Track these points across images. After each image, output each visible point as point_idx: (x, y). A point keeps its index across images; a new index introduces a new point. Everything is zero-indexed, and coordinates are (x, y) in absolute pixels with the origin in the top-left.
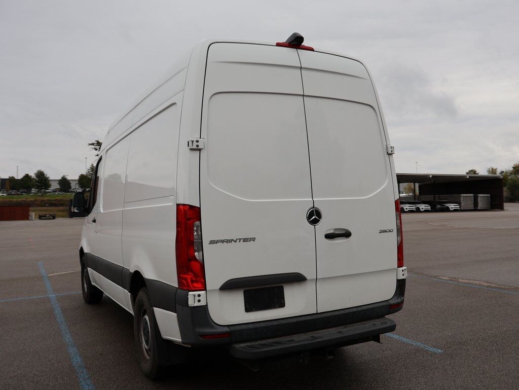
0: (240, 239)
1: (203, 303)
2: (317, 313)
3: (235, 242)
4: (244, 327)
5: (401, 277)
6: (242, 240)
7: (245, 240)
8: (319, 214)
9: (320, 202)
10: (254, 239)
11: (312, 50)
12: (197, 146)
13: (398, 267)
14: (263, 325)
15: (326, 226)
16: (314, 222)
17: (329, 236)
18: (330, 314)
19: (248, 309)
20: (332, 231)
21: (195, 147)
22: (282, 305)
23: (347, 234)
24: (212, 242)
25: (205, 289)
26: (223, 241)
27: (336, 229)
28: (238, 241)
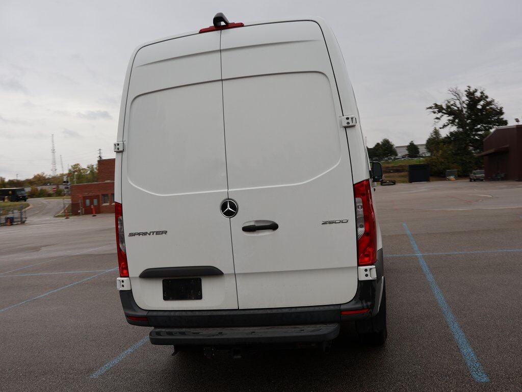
0: (153, 232)
1: (126, 288)
2: (238, 309)
3: (150, 234)
4: (161, 314)
5: (363, 278)
6: (155, 233)
7: (158, 233)
8: (233, 206)
9: (235, 192)
10: (166, 232)
11: (241, 25)
12: (118, 149)
13: (359, 265)
14: (177, 314)
15: (243, 218)
16: (229, 214)
17: (247, 229)
18: (252, 312)
19: (166, 298)
20: (252, 224)
21: (117, 150)
22: (199, 297)
23: (274, 227)
24: (131, 235)
25: (128, 276)
26: (139, 234)
27: (257, 221)
28: (152, 234)
